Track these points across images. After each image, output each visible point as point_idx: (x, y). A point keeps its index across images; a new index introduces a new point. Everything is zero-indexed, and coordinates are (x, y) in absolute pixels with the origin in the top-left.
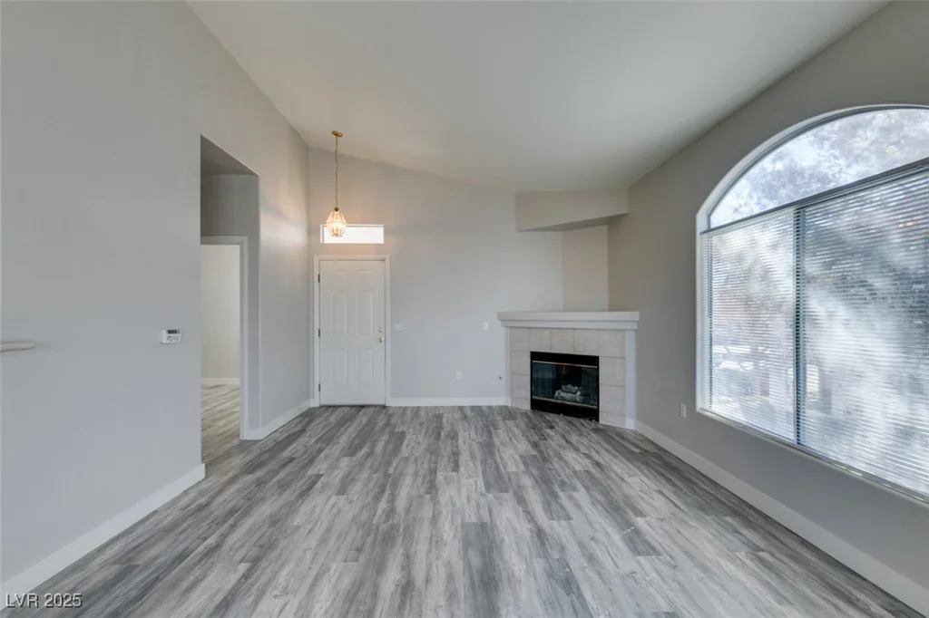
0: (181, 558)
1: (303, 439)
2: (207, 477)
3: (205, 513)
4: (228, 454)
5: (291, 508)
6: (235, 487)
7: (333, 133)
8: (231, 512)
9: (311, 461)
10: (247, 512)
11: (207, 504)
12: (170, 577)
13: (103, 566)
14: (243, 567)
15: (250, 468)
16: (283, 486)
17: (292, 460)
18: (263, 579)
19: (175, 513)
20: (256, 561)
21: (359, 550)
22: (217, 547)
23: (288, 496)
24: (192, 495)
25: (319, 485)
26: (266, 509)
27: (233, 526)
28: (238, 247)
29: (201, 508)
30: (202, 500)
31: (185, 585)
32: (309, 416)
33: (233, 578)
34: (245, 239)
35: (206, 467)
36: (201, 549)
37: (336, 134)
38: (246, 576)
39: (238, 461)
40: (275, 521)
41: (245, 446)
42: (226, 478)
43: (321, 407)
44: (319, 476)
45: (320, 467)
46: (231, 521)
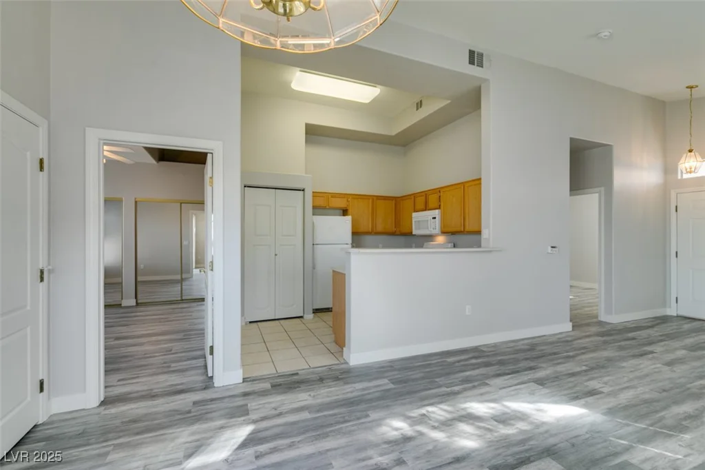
0: (555, 354)
1: (650, 331)
2: (573, 330)
3: (569, 343)
4: (588, 325)
5: (623, 359)
6: (587, 340)
7: (687, 87)
8: (584, 348)
9: (651, 343)
10: (594, 351)
11: (571, 341)
12: (550, 357)
13: (523, 345)
14: (584, 368)
15: (602, 334)
16: (621, 348)
17: (634, 339)
18: (595, 375)
19: (554, 339)
20: (592, 369)
21: (664, 391)
22: (573, 357)
23: (623, 353)
24: (563, 335)
25: (650, 356)
26: (606, 354)
27: (583, 353)
28: (597, 195)
29: (567, 341)
30: (569, 339)
31: (556, 362)
32: (664, 319)
33: (578, 369)
34: (603, 189)
35: (573, 326)
36: (565, 354)
37: (691, 87)
38: (585, 371)
39: (594, 329)
40: (609, 360)
41: (601, 323)
42: (584, 334)
43: (677, 316)
44: (652, 352)
45: (658, 348)
46: (583, 351)
